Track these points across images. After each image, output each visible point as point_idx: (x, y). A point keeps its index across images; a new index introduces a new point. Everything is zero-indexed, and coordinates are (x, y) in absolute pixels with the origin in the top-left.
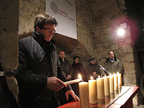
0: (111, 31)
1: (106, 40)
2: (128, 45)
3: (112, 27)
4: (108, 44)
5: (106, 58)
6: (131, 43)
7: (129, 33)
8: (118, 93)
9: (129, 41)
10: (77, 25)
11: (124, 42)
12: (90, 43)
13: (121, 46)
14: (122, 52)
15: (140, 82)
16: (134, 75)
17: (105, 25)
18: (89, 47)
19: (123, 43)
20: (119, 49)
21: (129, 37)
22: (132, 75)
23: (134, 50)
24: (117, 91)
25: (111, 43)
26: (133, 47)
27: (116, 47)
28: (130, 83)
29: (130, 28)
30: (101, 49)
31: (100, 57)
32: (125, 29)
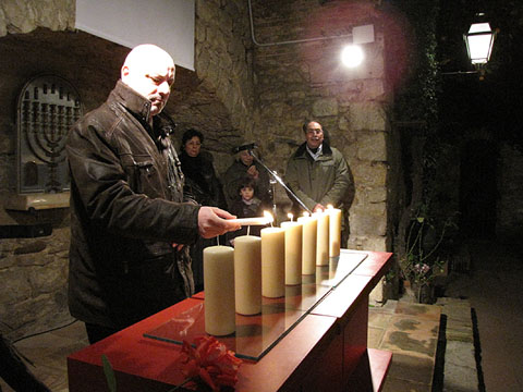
0: (317, 47)
1: (298, 80)
2: (372, 105)
3: (323, 33)
4: (303, 95)
5: (292, 144)
6: (383, 99)
7: (380, 61)
8: (326, 277)
9: (378, 90)
10: (197, 17)
11: (358, 92)
12: (238, 86)
13: (347, 104)
14: (349, 126)
15: (396, 231)
16: (382, 208)
17: (301, 25)
18: (234, 99)
19: (354, 95)
20: (341, 114)
21: (380, 76)
22: (374, 207)
23: (389, 122)
24: (325, 267)
25: (314, 91)
26: (387, 113)
27: (332, 108)
28: (366, 233)
29: (386, 43)
30: (279, 112)
31: (271, 138)
32: (368, 46)
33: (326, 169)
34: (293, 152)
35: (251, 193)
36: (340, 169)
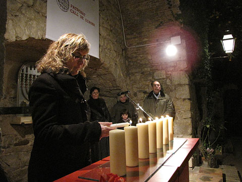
0: (155, 47)
1: (147, 63)
2: (182, 72)
3: (157, 41)
4: (149, 69)
5: (145, 93)
6: (185, 70)
7: (184, 53)
8: (168, 149)
9: (184, 65)
10: (100, 34)
11: (174, 67)
12: (119, 66)
13: (170, 73)
14: (171, 83)
15: (196, 132)
16: (189, 121)
17: (147, 38)
18: (118, 72)
19: (173, 68)
20: (167, 78)
21: (185, 59)
22: (185, 121)
23: (191, 80)
24: (167, 145)
25: (154, 68)
26: (189, 76)
27: (163, 74)
28: (182, 133)
29: (187, 45)
30: (138, 77)
31: (135, 90)
32: (178, 45)
33: (162, 103)
34: (146, 96)
35: (127, 116)
36: (169, 103)
